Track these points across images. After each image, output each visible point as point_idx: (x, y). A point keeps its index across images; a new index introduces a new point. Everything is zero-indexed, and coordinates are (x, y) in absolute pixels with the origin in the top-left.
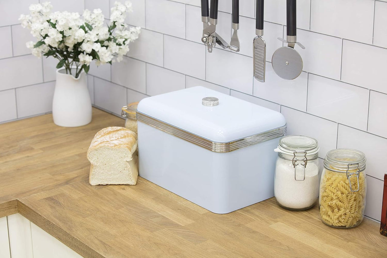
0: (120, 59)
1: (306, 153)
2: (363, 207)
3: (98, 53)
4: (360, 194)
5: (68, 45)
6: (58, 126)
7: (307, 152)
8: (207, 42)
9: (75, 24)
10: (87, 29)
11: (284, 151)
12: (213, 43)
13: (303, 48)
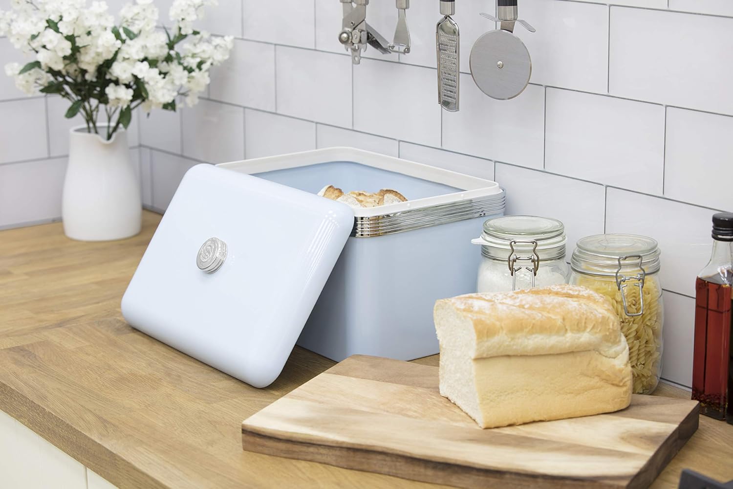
0: (191, 101)
1: (536, 244)
2: (657, 355)
3: (146, 86)
4: (647, 325)
5: (84, 67)
6: (72, 240)
7: (539, 243)
8: (350, 41)
9: (97, 23)
10: (124, 36)
11: (491, 242)
12: (360, 45)
13: (532, 30)
